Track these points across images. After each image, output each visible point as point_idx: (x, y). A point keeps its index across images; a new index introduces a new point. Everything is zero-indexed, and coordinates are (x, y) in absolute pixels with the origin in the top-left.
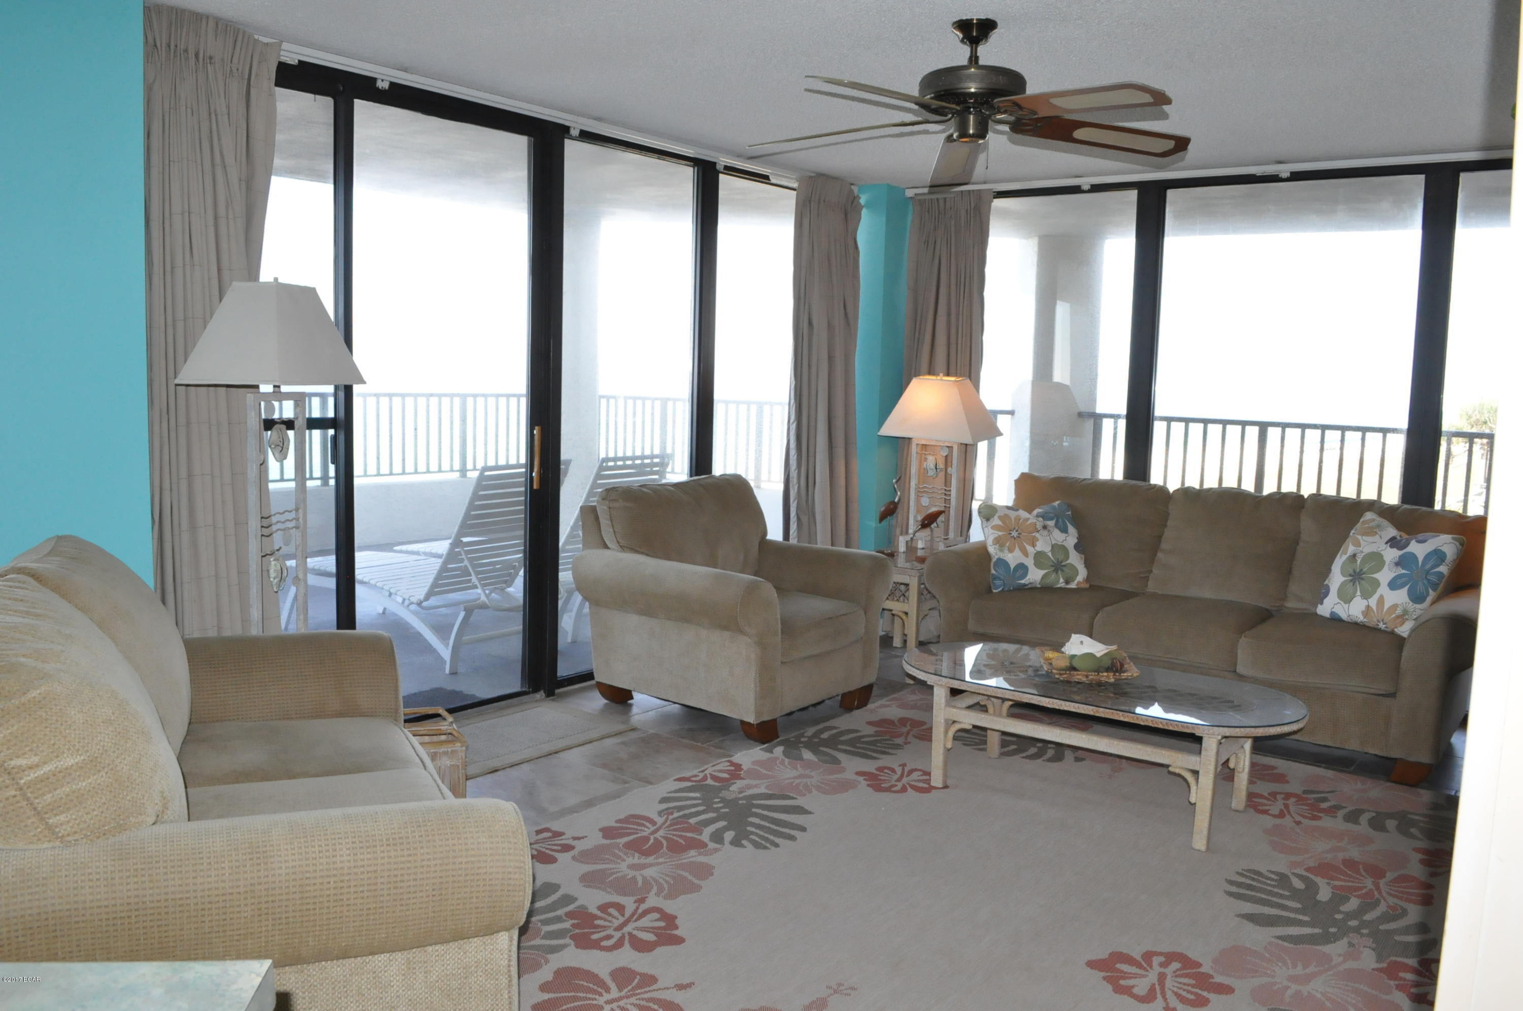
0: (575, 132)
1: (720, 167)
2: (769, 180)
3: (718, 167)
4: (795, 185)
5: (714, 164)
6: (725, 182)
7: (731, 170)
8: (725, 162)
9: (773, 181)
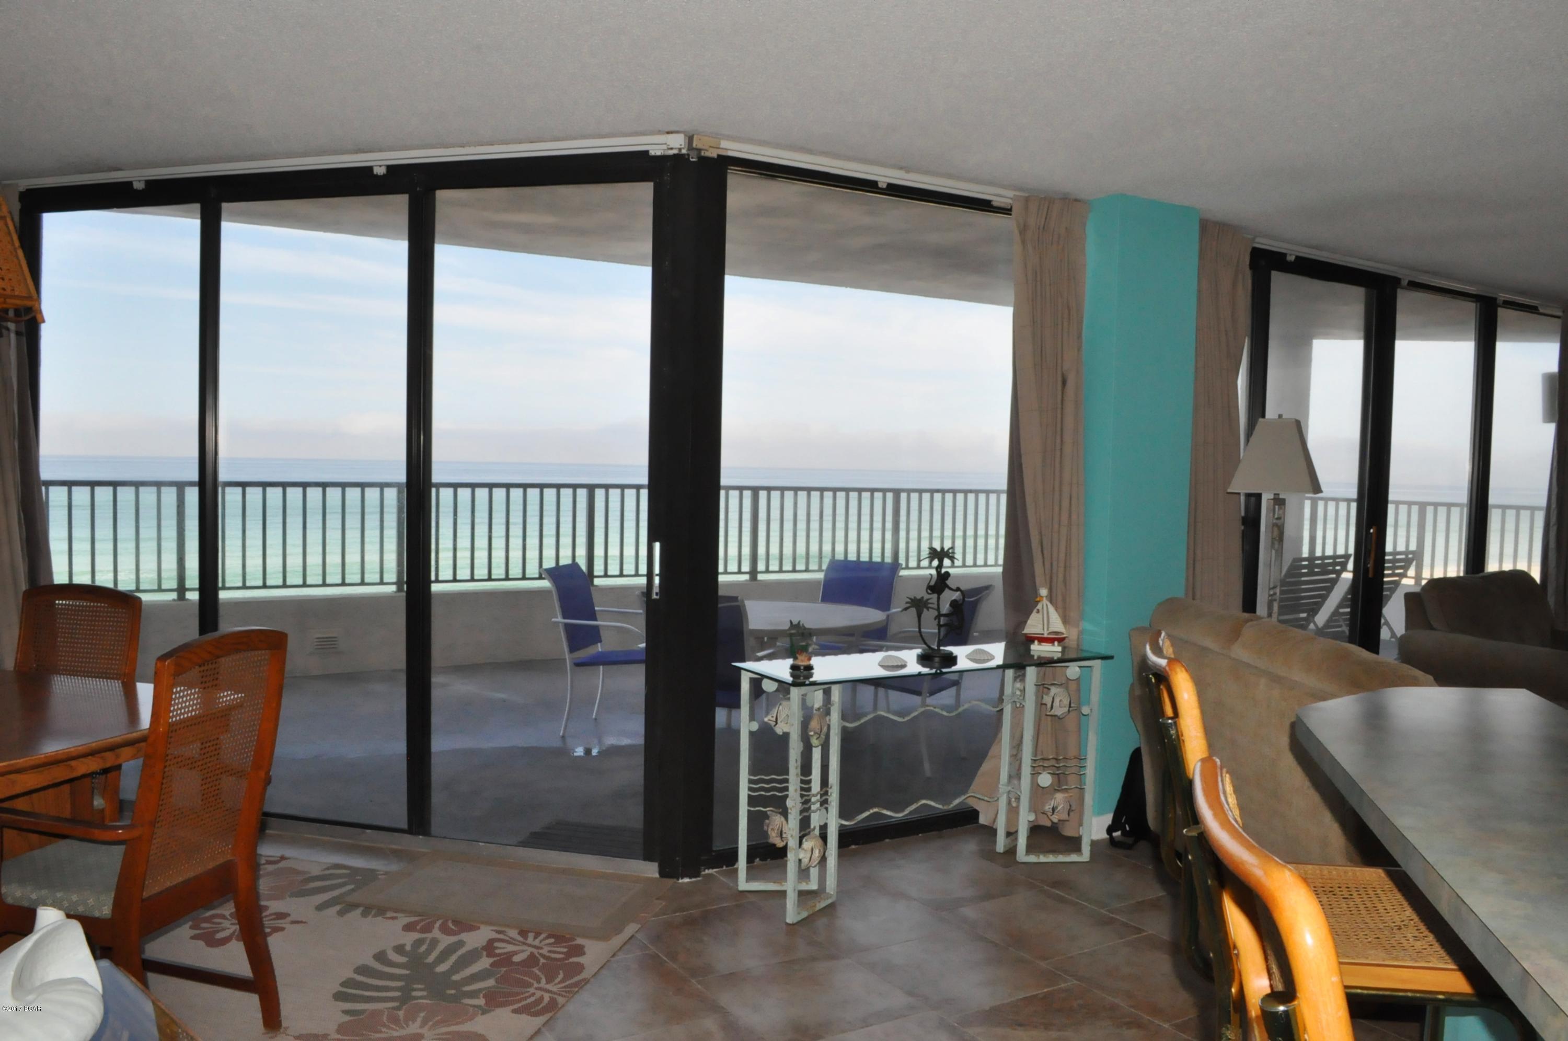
0: (1405, 283)
1: (1500, 301)
2: (1538, 310)
3: (1498, 302)
4: (1560, 314)
5: (1495, 299)
6: (1502, 313)
7: (1509, 304)
8: (1504, 297)
9: (1541, 310)
